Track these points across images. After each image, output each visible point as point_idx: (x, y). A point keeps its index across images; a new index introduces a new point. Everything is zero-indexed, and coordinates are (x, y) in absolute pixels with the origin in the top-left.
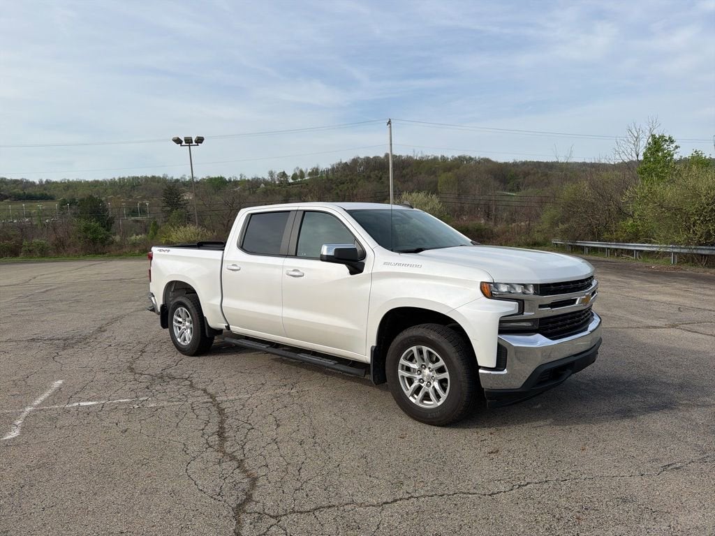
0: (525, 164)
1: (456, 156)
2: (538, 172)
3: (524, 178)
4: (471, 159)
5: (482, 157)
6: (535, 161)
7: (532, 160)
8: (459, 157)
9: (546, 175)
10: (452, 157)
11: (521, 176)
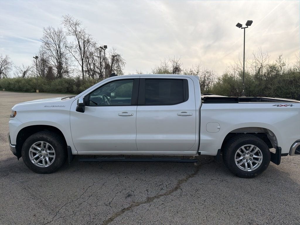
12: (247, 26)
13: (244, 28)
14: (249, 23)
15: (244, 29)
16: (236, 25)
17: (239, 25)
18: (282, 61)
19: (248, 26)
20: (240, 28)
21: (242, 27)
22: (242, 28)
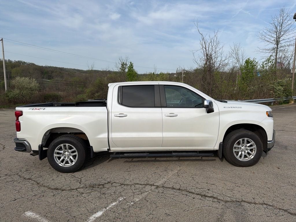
0: (50, 67)
1: (17, 60)
2: (57, 72)
3: (51, 73)
4: (24, 63)
5: (30, 62)
6: (55, 66)
7: (53, 66)
8: (18, 61)
9: (61, 73)
10: (15, 61)
11: (50, 72)
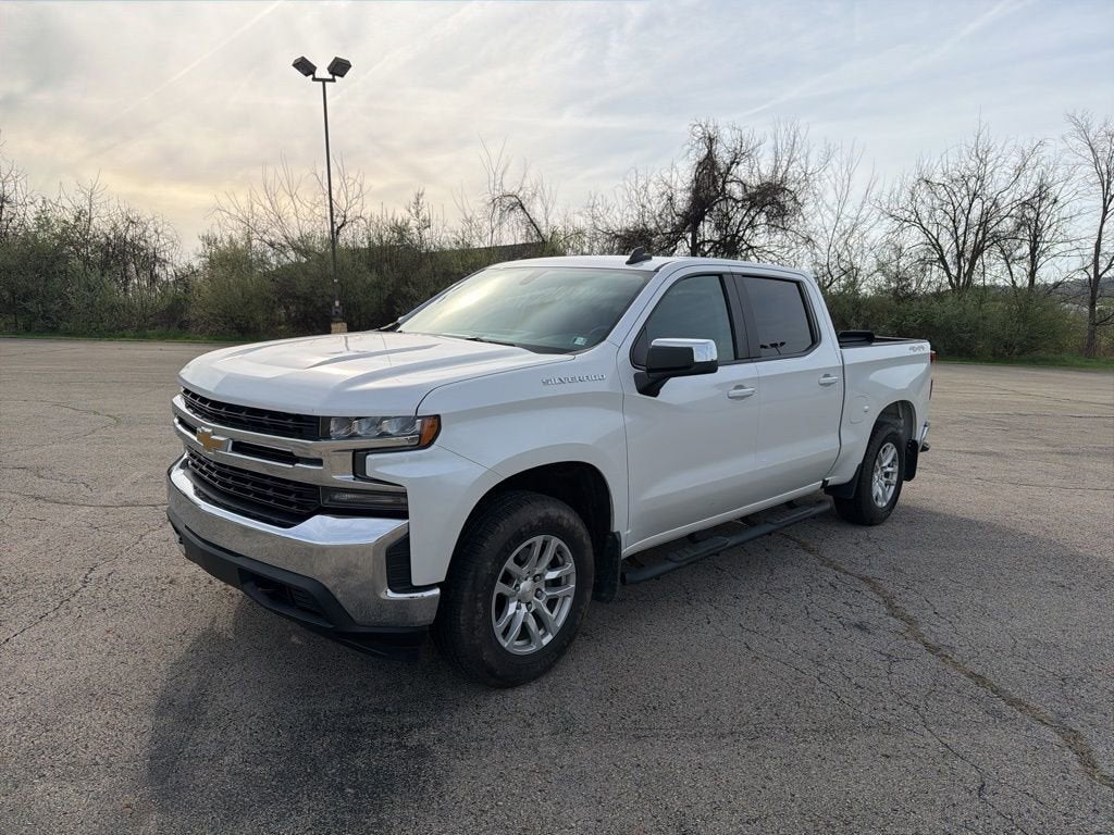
12: (330, 77)
13: (324, 81)
14: (339, 68)
15: (321, 83)
16: (292, 63)
17: (305, 67)
18: (426, 209)
19: (336, 77)
20: (307, 75)
21: (313, 73)
22: (314, 79)
